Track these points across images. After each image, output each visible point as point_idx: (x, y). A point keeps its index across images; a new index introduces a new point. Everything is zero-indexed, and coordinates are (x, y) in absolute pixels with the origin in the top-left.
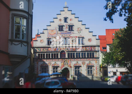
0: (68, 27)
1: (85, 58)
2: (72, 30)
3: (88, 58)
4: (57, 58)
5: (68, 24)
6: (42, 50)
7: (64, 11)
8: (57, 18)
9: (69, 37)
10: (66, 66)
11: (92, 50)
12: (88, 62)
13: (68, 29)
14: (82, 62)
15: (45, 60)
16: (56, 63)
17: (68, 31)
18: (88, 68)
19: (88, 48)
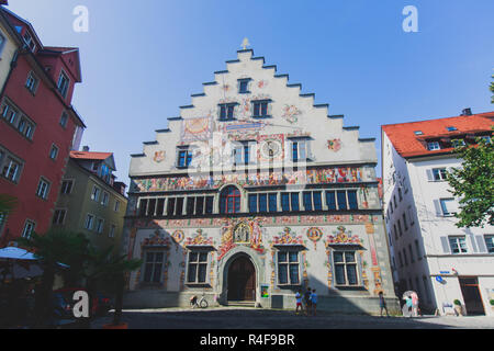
0: (251, 106)
1: (319, 212)
2: (265, 115)
3: (332, 211)
4: (209, 214)
5: (251, 97)
6: (155, 186)
7: (238, 61)
8: (215, 83)
9: (255, 138)
10: (241, 247)
11: (345, 180)
12: (335, 228)
13: (250, 113)
14: (307, 228)
15: (161, 223)
16: (200, 232)
17: (251, 119)
18: (337, 256)
19: (328, 174)
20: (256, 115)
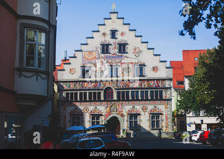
0: (117, 46)
1: (147, 100)
2: (125, 52)
3: (152, 99)
4: (99, 100)
5: (117, 41)
6: (72, 86)
7: (110, 19)
8: (98, 31)
10: (114, 114)
11: (159, 86)
12: (153, 106)
13: (117, 50)
14: (142, 106)
15: (78, 104)
16: (96, 108)
17: (117, 54)
18: (153, 117)
19: (152, 83)
20: (120, 52)
